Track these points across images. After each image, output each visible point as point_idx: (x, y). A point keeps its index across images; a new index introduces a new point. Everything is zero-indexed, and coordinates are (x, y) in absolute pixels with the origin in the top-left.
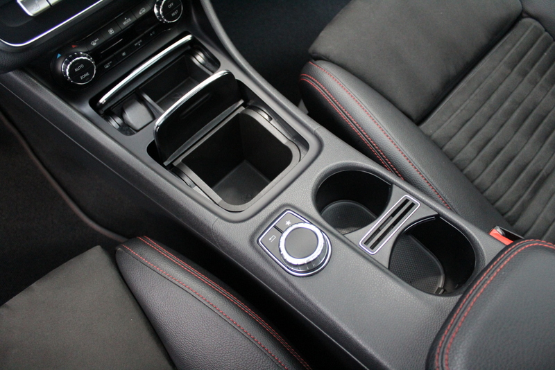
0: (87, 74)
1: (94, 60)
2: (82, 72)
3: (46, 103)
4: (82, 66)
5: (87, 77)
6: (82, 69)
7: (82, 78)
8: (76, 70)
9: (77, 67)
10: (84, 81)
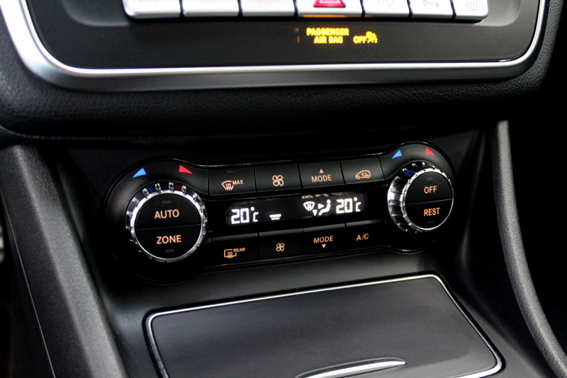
0: (176, 239)
1: (206, 212)
2: (169, 227)
3: (45, 249)
4: (174, 213)
5: (172, 245)
6: (170, 221)
7: (161, 240)
8: (157, 215)
9: (163, 208)
10: (161, 250)
